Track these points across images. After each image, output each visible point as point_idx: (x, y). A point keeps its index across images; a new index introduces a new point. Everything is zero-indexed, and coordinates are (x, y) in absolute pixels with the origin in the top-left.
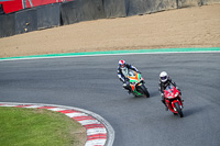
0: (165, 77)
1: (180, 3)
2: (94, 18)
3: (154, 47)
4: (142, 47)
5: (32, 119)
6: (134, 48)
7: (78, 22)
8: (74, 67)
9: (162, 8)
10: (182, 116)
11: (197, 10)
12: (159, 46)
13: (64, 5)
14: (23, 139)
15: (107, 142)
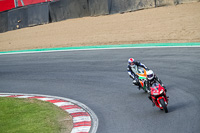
0: (151, 75)
1: (158, 3)
2: (80, 16)
3: (134, 42)
4: (123, 42)
5: (23, 108)
6: (116, 43)
7: (65, 19)
8: (61, 61)
9: (141, 6)
10: (167, 112)
11: (173, 8)
12: (139, 42)
13: (52, 4)
14: (15, 126)
15: (91, 129)
